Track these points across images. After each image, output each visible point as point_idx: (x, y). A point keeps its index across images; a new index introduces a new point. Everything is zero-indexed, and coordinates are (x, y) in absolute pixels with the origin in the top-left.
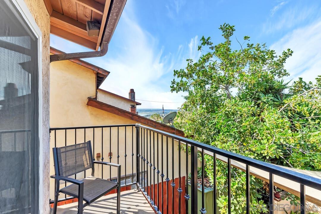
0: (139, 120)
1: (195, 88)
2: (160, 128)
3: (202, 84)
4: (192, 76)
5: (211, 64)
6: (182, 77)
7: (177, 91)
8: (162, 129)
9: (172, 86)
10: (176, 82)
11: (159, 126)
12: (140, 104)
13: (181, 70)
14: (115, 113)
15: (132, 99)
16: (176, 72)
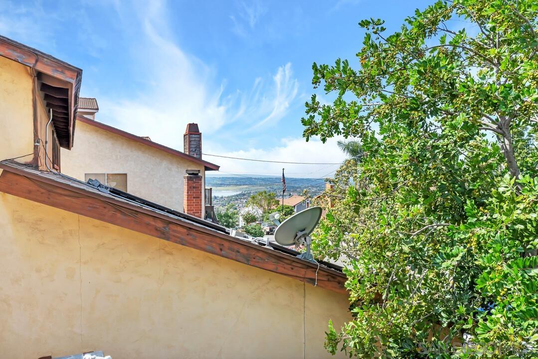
0: (188, 238)
1: (382, 124)
2: (266, 266)
3: (415, 115)
4: (380, 85)
5: (447, 43)
6: (343, 89)
7: (323, 135)
8: (272, 267)
9: (307, 117)
10: (321, 105)
11: (262, 259)
12: (216, 168)
13: (338, 63)
14: (101, 217)
15: (192, 153)
16: (319, 72)
